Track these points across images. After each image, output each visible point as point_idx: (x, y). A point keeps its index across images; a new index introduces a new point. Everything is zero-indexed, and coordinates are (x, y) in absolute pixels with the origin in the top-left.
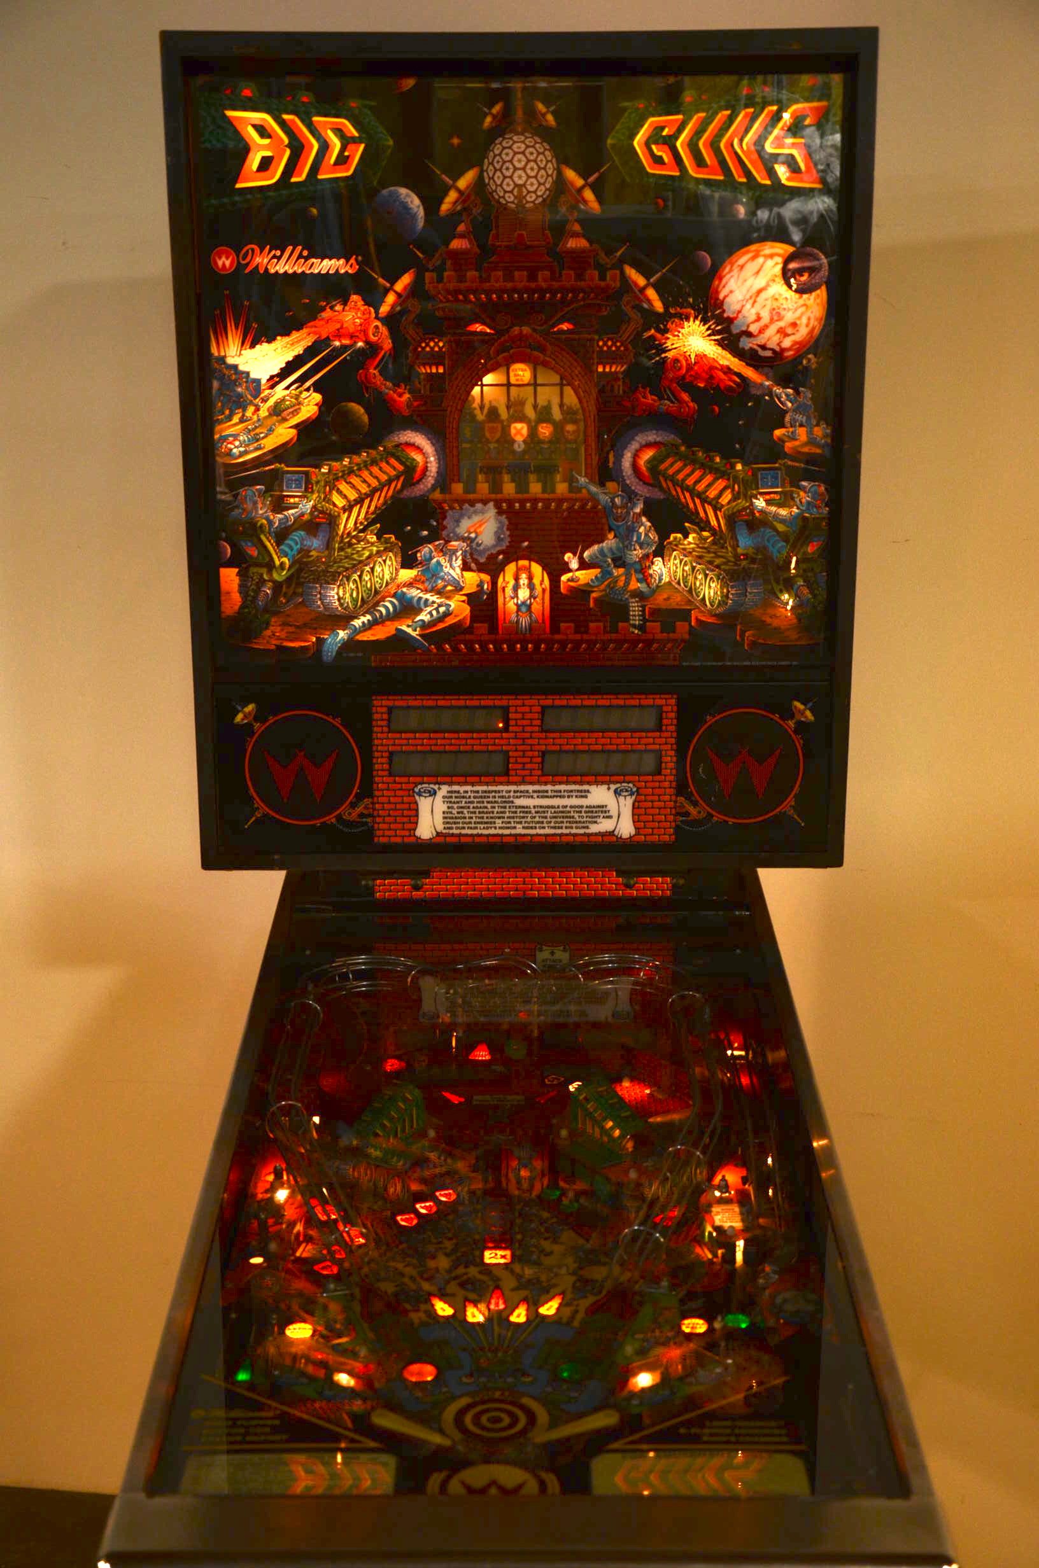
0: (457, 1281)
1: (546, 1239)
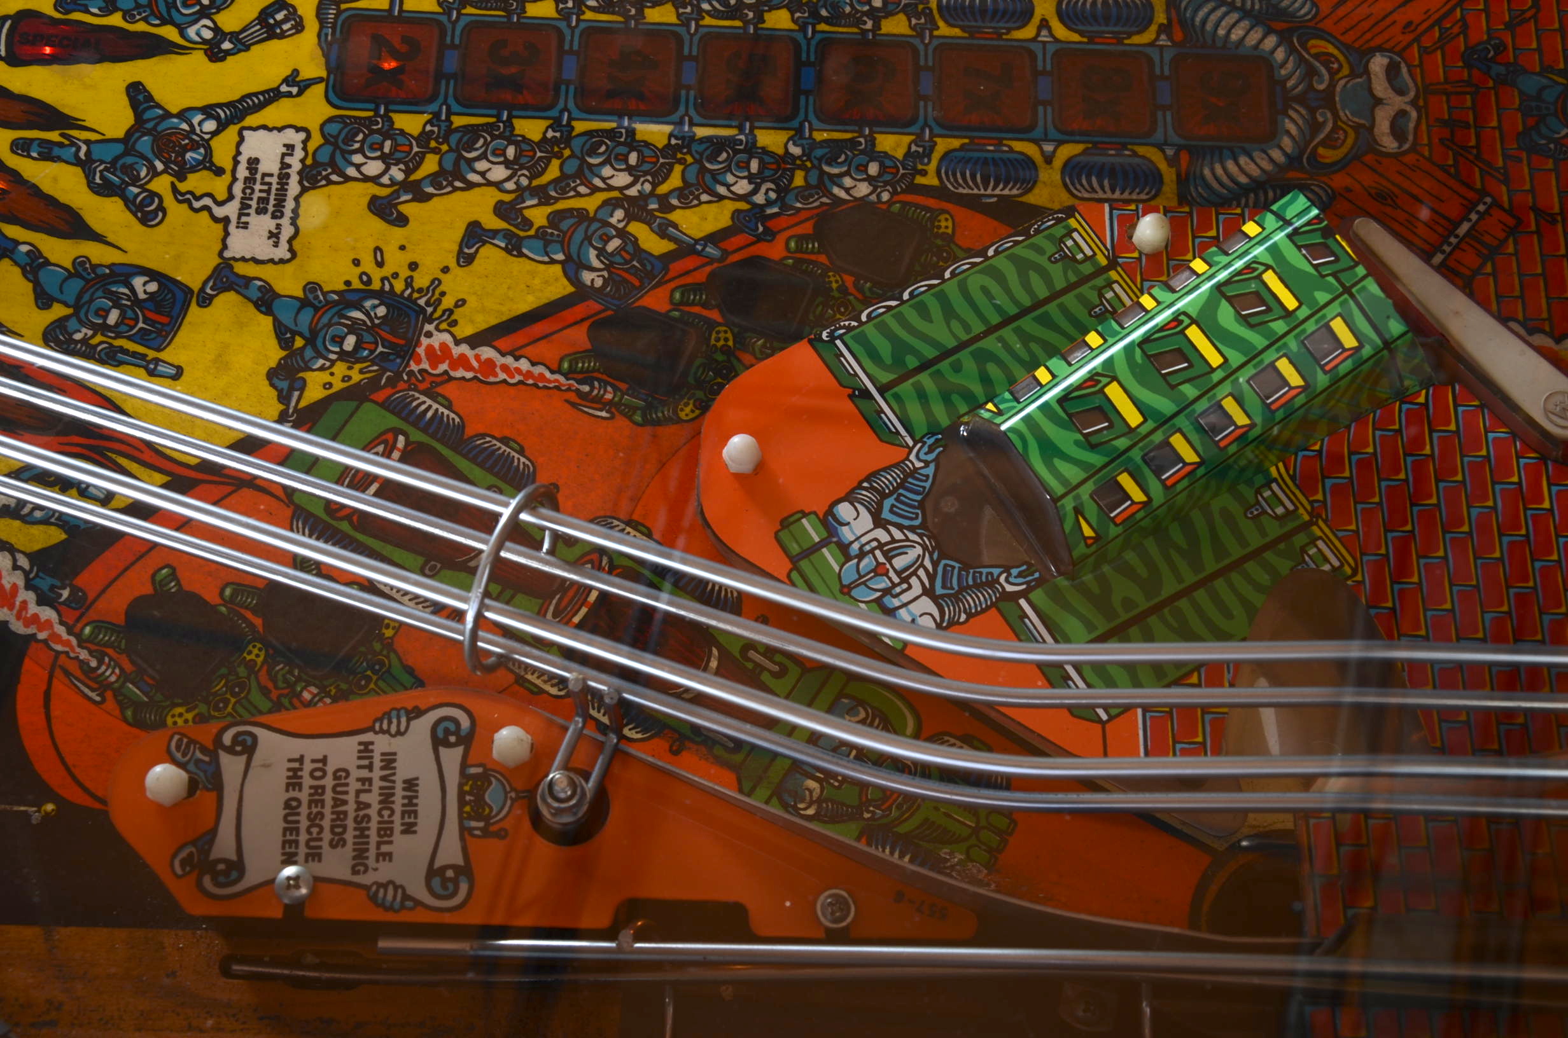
1: (505, 210)
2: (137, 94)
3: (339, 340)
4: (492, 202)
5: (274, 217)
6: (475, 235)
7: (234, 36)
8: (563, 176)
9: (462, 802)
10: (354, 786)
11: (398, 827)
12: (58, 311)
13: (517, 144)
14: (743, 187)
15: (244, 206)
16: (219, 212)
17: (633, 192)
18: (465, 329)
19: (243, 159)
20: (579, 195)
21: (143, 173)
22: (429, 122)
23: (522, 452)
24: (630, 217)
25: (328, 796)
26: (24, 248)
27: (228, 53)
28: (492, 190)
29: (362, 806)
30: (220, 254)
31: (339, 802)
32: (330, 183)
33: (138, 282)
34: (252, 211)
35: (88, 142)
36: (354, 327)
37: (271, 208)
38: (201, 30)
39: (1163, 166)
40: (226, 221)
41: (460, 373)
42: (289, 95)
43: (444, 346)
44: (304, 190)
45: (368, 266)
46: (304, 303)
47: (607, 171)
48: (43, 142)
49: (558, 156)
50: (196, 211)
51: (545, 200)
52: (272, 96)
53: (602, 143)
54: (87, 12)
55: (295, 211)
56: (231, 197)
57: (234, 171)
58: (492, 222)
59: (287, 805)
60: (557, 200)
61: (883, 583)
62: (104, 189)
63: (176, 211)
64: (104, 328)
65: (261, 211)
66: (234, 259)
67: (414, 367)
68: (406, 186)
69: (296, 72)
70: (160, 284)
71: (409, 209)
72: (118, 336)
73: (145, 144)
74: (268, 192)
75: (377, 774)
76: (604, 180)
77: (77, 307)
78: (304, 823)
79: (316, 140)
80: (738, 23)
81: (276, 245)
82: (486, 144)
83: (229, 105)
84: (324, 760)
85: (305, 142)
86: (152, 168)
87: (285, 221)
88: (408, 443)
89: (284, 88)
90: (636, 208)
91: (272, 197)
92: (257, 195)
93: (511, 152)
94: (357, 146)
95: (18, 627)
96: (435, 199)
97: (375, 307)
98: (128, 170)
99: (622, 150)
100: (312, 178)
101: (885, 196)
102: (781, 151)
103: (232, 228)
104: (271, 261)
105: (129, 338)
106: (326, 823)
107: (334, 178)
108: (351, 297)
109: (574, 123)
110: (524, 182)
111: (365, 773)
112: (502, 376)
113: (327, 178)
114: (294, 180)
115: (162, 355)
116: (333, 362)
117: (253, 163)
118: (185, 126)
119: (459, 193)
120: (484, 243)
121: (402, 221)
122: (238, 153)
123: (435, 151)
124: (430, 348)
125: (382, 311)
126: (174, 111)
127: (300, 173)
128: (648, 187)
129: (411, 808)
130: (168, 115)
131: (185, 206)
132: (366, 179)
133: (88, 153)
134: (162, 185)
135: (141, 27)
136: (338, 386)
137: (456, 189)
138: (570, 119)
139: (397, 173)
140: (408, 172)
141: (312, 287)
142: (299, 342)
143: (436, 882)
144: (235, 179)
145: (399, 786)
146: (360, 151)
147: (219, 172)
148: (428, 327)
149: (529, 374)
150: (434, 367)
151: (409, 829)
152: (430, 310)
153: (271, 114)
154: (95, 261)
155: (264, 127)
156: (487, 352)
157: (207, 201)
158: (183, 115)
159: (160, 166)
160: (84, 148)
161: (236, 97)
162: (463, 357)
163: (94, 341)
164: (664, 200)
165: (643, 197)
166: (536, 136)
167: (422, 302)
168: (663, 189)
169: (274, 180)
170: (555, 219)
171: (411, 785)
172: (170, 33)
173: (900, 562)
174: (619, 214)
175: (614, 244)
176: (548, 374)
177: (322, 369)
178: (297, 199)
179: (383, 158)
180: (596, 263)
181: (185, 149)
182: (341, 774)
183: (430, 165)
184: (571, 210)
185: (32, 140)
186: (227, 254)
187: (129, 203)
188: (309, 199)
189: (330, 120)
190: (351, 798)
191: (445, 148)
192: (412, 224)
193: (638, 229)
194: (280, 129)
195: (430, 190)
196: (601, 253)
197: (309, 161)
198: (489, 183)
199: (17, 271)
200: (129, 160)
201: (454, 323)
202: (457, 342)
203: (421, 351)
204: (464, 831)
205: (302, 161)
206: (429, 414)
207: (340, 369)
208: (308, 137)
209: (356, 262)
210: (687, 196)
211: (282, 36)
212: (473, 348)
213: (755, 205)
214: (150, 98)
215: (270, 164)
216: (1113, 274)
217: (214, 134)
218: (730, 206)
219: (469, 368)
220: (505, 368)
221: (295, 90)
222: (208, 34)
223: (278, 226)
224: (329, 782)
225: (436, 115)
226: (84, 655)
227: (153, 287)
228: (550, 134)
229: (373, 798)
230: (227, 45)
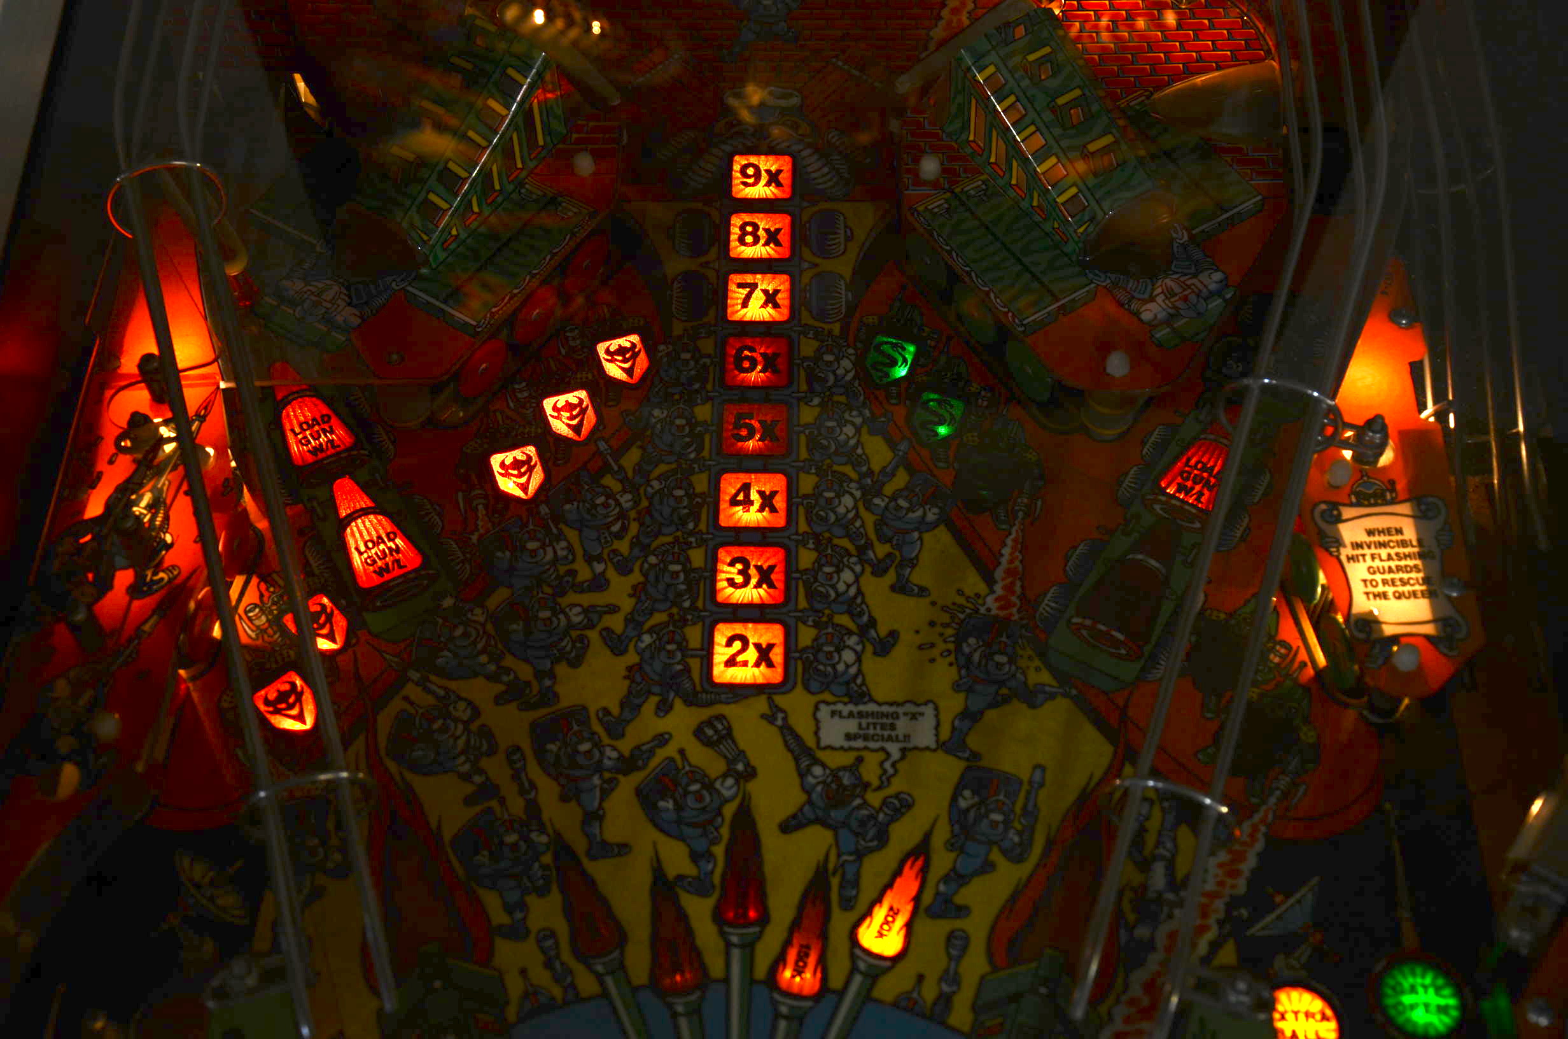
0: (637, 777)
1: (879, 570)
2: (788, 826)
3: (999, 666)
4: (873, 579)
5: (898, 718)
6: (901, 587)
7: (730, 762)
8: (848, 536)
9: (1375, 505)
10: (1377, 563)
11: (1399, 537)
12: (996, 856)
13: (821, 566)
14: (849, 430)
15: (890, 739)
16: (896, 755)
17: (858, 494)
18: (982, 588)
19: (846, 744)
20: (863, 525)
21: (865, 812)
22: (804, 623)
23: (1075, 548)
24: (879, 494)
25: (1388, 576)
26: (942, 888)
27: (748, 765)
28: (862, 581)
29: (1390, 558)
30: (935, 750)
31: (1390, 570)
32: (864, 683)
33: (963, 804)
34: (893, 734)
35: (839, 855)
36: (988, 657)
37: (889, 721)
38: (727, 788)
39: (815, 209)
40: (904, 751)
41: (1018, 588)
42: (785, 719)
43: (997, 600)
44: (871, 700)
45: (935, 652)
46: (970, 690)
47: (841, 510)
48: (842, 887)
49: (830, 540)
50: (896, 771)
51: (869, 545)
52: (787, 731)
53: (817, 514)
54: (712, 872)
55: (891, 704)
56: (883, 749)
57: (858, 749)
58: (891, 577)
59: (1399, 598)
60: (868, 538)
61: (1193, 298)
62: (883, 838)
63: (897, 785)
64: (1007, 823)
65: (893, 727)
66: (937, 741)
67: (1016, 617)
68: (863, 632)
69: (763, 716)
70: (965, 788)
71: (883, 630)
72: (1013, 811)
73: (837, 815)
74: (875, 724)
75: (1366, 551)
76: (848, 511)
77: (991, 843)
78: (1407, 588)
79: (827, 696)
80: (707, 438)
81: (922, 714)
82: (822, 585)
83: (797, 760)
84: (1365, 581)
85: (827, 703)
86: (859, 807)
87: (900, 710)
88: (1078, 615)
89: (779, 722)
90: (871, 490)
91: (880, 721)
92: (879, 731)
93: (828, 569)
94: (829, 669)
95: (1259, 846)
96: (873, 614)
97: (969, 645)
98: (863, 823)
99: (822, 502)
100: (860, 695)
101: (851, 351)
102: (818, 410)
103: (910, 745)
104: (937, 716)
105: (1014, 803)
106: (1406, 576)
107: (859, 681)
108: (962, 660)
109: (801, 531)
110: (853, 560)
111: (1368, 558)
112: (1017, 563)
113: (860, 686)
114: (862, 708)
115: (1025, 779)
116: (1017, 668)
117: (848, 737)
118: (819, 788)
119: (867, 600)
120: (908, 581)
121: (894, 635)
122: (842, 748)
123: (830, 617)
124: (1001, 608)
125: (972, 641)
126: (803, 797)
127: (856, 704)
128: (853, 485)
129: (1388, 531)
130: (810, 802)
131: (893, 780)
132: (859, 660)
133: (850, 854)
134: (875, 799)
135: (725, 832)
136: (1037, 662)
137: (863, 602)
138: (797, 534)
139: (852, 641)
140: (850, 633)
141: (957, 687)
142: (1004, 691)
143: (1430, 514)
144: (866, 748)
145: (1372, 539)
146: (834, 666)
147: (860, 760)
148: (982, 610)
149: (1014, 548)
150: (1014, 605)
151: (1399, 531)
152: (968, 611)
153: (804, 728)
154: (948, 836)
155: (816, 733)
156: (999, 573)
157: (887, 765)
158: (808, 792)
159: (858, 801)
160: (845, 857)
161: (789, 755)
162: (1005, 588)
163: (1019, 827)
164: (862, 476)
165: (862, 488)
166: (814, 555)
167: (962, 616)
168: (853, 475)
169: (864, 722)
170: (883, 539)
171: (1370, 533)
172: (729, 810)
173: (1177, 289)
174: (877, 501)
175: (903, 503)
176: (1012, 537)
177: (1024, 673)
178: (879, 704)
179: (839, 650)
180: (919, 513)
181: (841, 785)
182: (1371, 570)
183: (844, 620)
184: (876, 530)
185: (840, 896)
186: (933, 746)
187: (893, 820)
188: (878, 695)
189: (807, 689)
190: (1386, 564)
191: (827, 612)
192: (896, 627)
193: (888, 490)
194: (817, 721)
195: (865, 618)
196: (911, 509)
197: (846, 699)
198: (857, 580)
199: (963, 890)
200: (854, 824)
201: (978, 595)
202: (993, 592)
203: (1002, 613)
204: (1393, 502)
205: (845, 704)
206: (1053, 605)
207: (1023, 663)
208: (823, 702)
209: (933, 660)
210: (857, 461)
211: (729, 729)
212: (995, 582)
213: (864, 422)
214: (794, 816)
215: (852, 726)
216: (957, 190)
217: (824, 766)
218: (865, 437)
219: (1013, 583)
220: (1011, 562)
221: (780, 716)
222: (730, 781)
223: (905, 714)
224: (1378, 577)
225: (798, 619)
226: (1273, 800)
227: (967, 793)
228: (811, 546)
229: (1384, 553)
230: (740, 767)
